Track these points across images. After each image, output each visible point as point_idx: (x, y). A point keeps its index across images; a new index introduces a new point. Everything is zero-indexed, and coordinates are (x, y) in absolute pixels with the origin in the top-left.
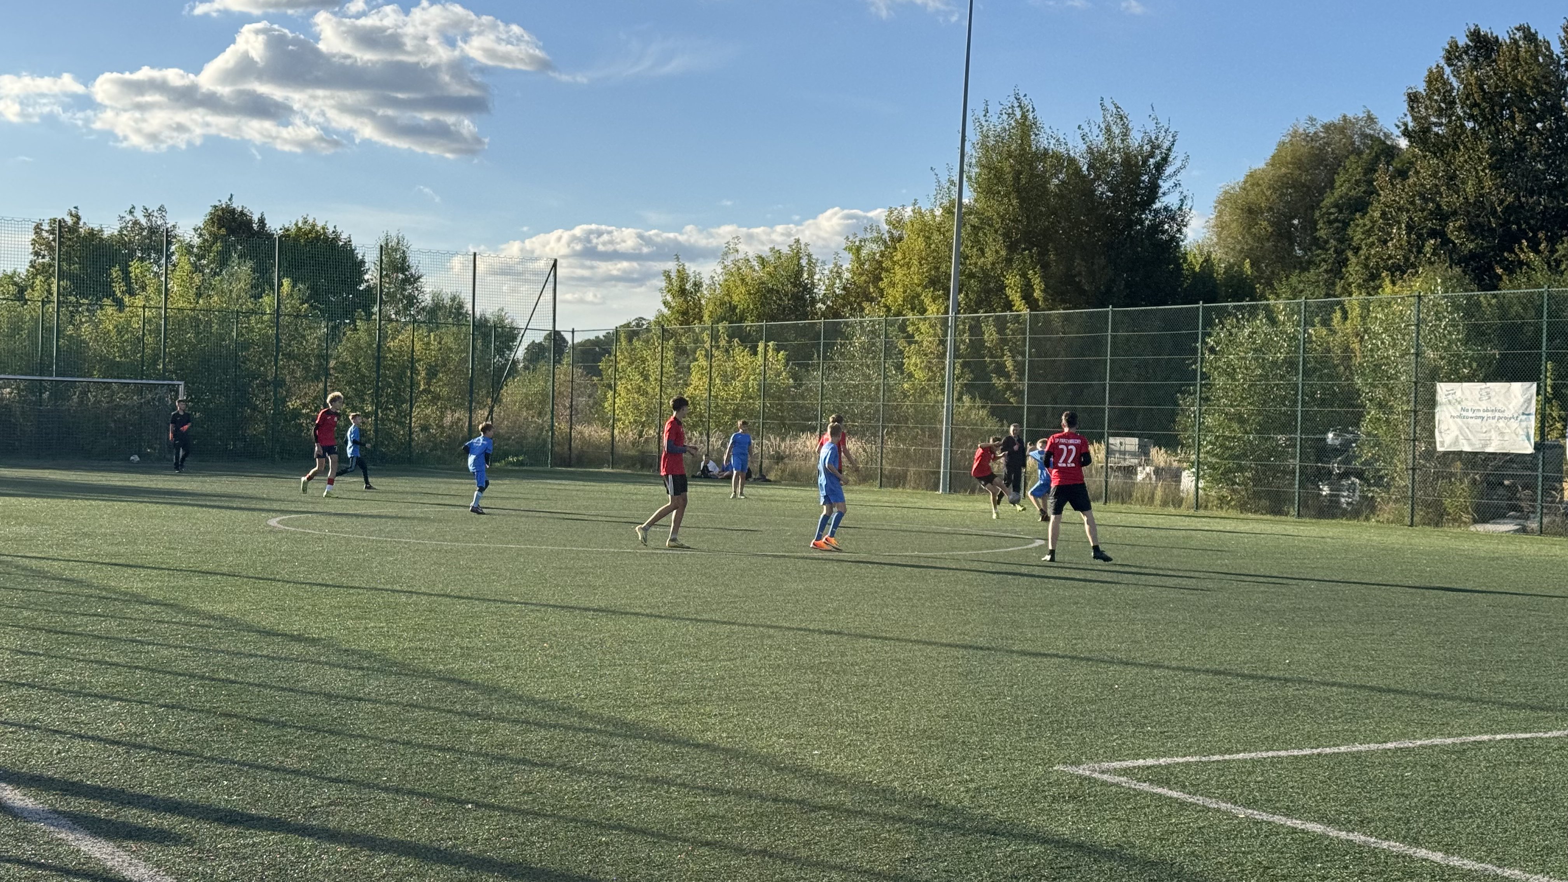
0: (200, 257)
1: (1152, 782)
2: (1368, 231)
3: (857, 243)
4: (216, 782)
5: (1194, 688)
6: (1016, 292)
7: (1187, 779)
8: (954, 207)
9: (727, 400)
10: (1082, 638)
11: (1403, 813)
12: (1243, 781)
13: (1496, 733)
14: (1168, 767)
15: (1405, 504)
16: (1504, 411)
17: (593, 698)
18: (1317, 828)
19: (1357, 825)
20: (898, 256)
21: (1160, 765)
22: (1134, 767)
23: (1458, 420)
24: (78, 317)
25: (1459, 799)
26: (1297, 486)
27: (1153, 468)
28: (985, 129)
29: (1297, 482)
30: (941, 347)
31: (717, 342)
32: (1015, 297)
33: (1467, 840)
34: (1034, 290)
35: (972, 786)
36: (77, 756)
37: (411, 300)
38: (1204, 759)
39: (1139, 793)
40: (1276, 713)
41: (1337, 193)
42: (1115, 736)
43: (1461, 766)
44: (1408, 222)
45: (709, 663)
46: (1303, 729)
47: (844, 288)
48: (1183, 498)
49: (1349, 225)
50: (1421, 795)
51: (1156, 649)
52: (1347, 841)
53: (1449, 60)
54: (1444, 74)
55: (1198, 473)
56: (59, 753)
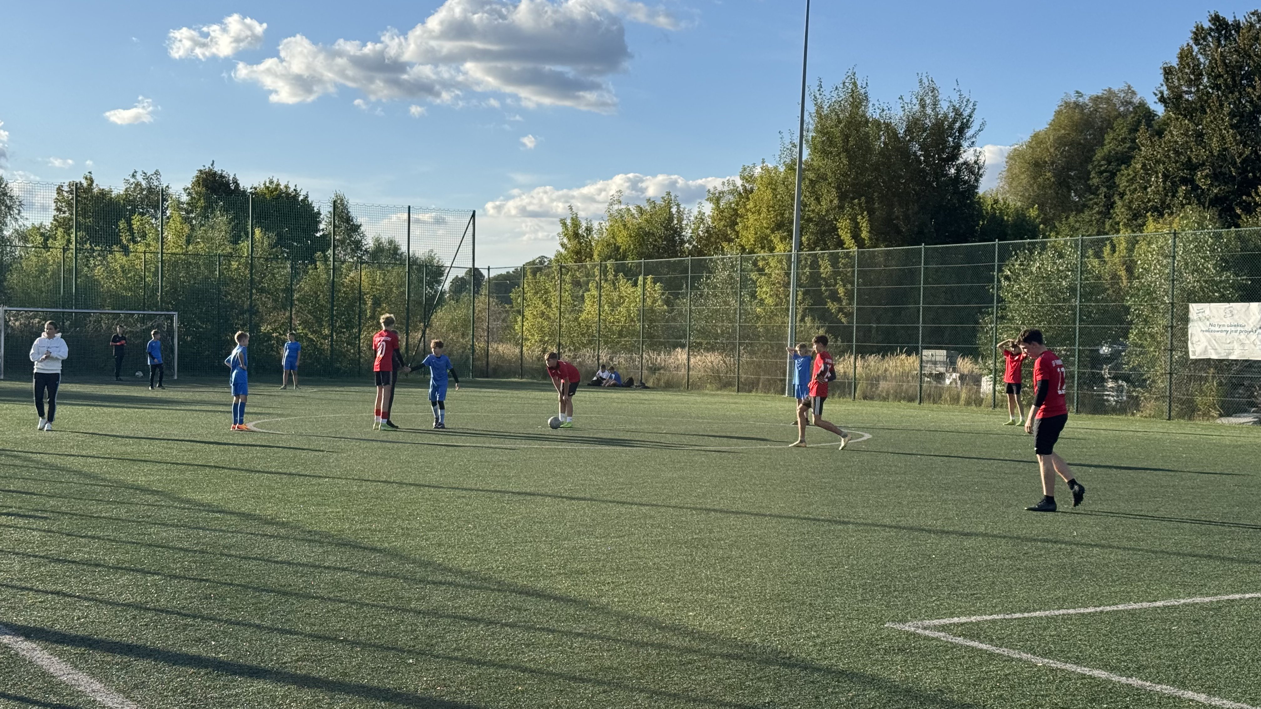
0: (188, 212)
1: (965, 636)
2: (1131, 179)
3: (717, 195)
4: (205, 643)
5: (998, 556)
6: (847, 232)
7: (994, 634)
8: (795, 164)
9: (613, 322)
10: (905, 516)
11: (1171, 661)
12: (1040, 635)
13: (1245, 592)
14: (978, 623)
15: (1164, 402)
16: (1245, 326)
17: (509, 570)
18: (1101, 674)
19: (1135, 671)
20: (750, 205)
21: (971, 623)
22: (951, 624)
23: (1207, 333)
24: (92, 262)
25: (1217, 648)
26: (1076, 389)
27: (958, 375)
28: (819, 101)
29: (1076, 385)
30: (786, 278)
31: (605, 275)
32: (845, 236)
33: (1225, 683)
34: (861, 231)
35: (818, 641)
36: (93, 622)
37: (358, 245)
38: (1007, 617)
39: (955, 646)
40: (1064, 578)
41: (1106, 149)
42: (934, 598)
43: (1218, 621)
44: (1164, 172)
45: (603, 540)
46: (1088, 591)
47: (707, 231)
48: (983, 399)
49: (1116, 175)
50: (1186, 645)
51: (965, 525)
52: (1127, 685)
53: (1196, 41)
54: (1193, 51)
55: (995, 378)
56: (79, 619)
